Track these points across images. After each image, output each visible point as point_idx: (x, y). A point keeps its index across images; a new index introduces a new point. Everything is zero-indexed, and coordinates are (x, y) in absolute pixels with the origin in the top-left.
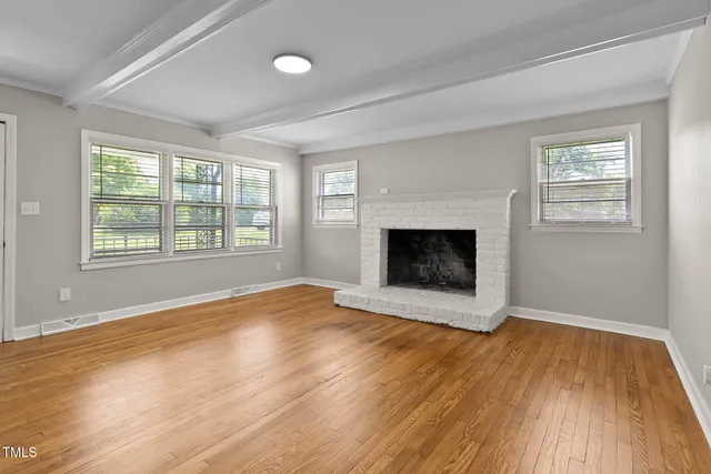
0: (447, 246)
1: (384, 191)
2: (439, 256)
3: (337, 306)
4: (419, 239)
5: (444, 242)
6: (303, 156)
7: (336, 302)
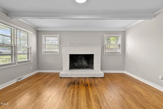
0: (83, 58)
1: (68, 44)
2: (81, 61)
3: (61, 77)
4: (76, 57)
5: (83, 57)
6: (38, 31)
7: (60, 76)
